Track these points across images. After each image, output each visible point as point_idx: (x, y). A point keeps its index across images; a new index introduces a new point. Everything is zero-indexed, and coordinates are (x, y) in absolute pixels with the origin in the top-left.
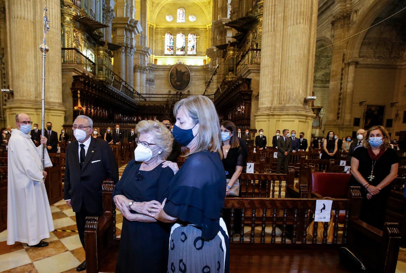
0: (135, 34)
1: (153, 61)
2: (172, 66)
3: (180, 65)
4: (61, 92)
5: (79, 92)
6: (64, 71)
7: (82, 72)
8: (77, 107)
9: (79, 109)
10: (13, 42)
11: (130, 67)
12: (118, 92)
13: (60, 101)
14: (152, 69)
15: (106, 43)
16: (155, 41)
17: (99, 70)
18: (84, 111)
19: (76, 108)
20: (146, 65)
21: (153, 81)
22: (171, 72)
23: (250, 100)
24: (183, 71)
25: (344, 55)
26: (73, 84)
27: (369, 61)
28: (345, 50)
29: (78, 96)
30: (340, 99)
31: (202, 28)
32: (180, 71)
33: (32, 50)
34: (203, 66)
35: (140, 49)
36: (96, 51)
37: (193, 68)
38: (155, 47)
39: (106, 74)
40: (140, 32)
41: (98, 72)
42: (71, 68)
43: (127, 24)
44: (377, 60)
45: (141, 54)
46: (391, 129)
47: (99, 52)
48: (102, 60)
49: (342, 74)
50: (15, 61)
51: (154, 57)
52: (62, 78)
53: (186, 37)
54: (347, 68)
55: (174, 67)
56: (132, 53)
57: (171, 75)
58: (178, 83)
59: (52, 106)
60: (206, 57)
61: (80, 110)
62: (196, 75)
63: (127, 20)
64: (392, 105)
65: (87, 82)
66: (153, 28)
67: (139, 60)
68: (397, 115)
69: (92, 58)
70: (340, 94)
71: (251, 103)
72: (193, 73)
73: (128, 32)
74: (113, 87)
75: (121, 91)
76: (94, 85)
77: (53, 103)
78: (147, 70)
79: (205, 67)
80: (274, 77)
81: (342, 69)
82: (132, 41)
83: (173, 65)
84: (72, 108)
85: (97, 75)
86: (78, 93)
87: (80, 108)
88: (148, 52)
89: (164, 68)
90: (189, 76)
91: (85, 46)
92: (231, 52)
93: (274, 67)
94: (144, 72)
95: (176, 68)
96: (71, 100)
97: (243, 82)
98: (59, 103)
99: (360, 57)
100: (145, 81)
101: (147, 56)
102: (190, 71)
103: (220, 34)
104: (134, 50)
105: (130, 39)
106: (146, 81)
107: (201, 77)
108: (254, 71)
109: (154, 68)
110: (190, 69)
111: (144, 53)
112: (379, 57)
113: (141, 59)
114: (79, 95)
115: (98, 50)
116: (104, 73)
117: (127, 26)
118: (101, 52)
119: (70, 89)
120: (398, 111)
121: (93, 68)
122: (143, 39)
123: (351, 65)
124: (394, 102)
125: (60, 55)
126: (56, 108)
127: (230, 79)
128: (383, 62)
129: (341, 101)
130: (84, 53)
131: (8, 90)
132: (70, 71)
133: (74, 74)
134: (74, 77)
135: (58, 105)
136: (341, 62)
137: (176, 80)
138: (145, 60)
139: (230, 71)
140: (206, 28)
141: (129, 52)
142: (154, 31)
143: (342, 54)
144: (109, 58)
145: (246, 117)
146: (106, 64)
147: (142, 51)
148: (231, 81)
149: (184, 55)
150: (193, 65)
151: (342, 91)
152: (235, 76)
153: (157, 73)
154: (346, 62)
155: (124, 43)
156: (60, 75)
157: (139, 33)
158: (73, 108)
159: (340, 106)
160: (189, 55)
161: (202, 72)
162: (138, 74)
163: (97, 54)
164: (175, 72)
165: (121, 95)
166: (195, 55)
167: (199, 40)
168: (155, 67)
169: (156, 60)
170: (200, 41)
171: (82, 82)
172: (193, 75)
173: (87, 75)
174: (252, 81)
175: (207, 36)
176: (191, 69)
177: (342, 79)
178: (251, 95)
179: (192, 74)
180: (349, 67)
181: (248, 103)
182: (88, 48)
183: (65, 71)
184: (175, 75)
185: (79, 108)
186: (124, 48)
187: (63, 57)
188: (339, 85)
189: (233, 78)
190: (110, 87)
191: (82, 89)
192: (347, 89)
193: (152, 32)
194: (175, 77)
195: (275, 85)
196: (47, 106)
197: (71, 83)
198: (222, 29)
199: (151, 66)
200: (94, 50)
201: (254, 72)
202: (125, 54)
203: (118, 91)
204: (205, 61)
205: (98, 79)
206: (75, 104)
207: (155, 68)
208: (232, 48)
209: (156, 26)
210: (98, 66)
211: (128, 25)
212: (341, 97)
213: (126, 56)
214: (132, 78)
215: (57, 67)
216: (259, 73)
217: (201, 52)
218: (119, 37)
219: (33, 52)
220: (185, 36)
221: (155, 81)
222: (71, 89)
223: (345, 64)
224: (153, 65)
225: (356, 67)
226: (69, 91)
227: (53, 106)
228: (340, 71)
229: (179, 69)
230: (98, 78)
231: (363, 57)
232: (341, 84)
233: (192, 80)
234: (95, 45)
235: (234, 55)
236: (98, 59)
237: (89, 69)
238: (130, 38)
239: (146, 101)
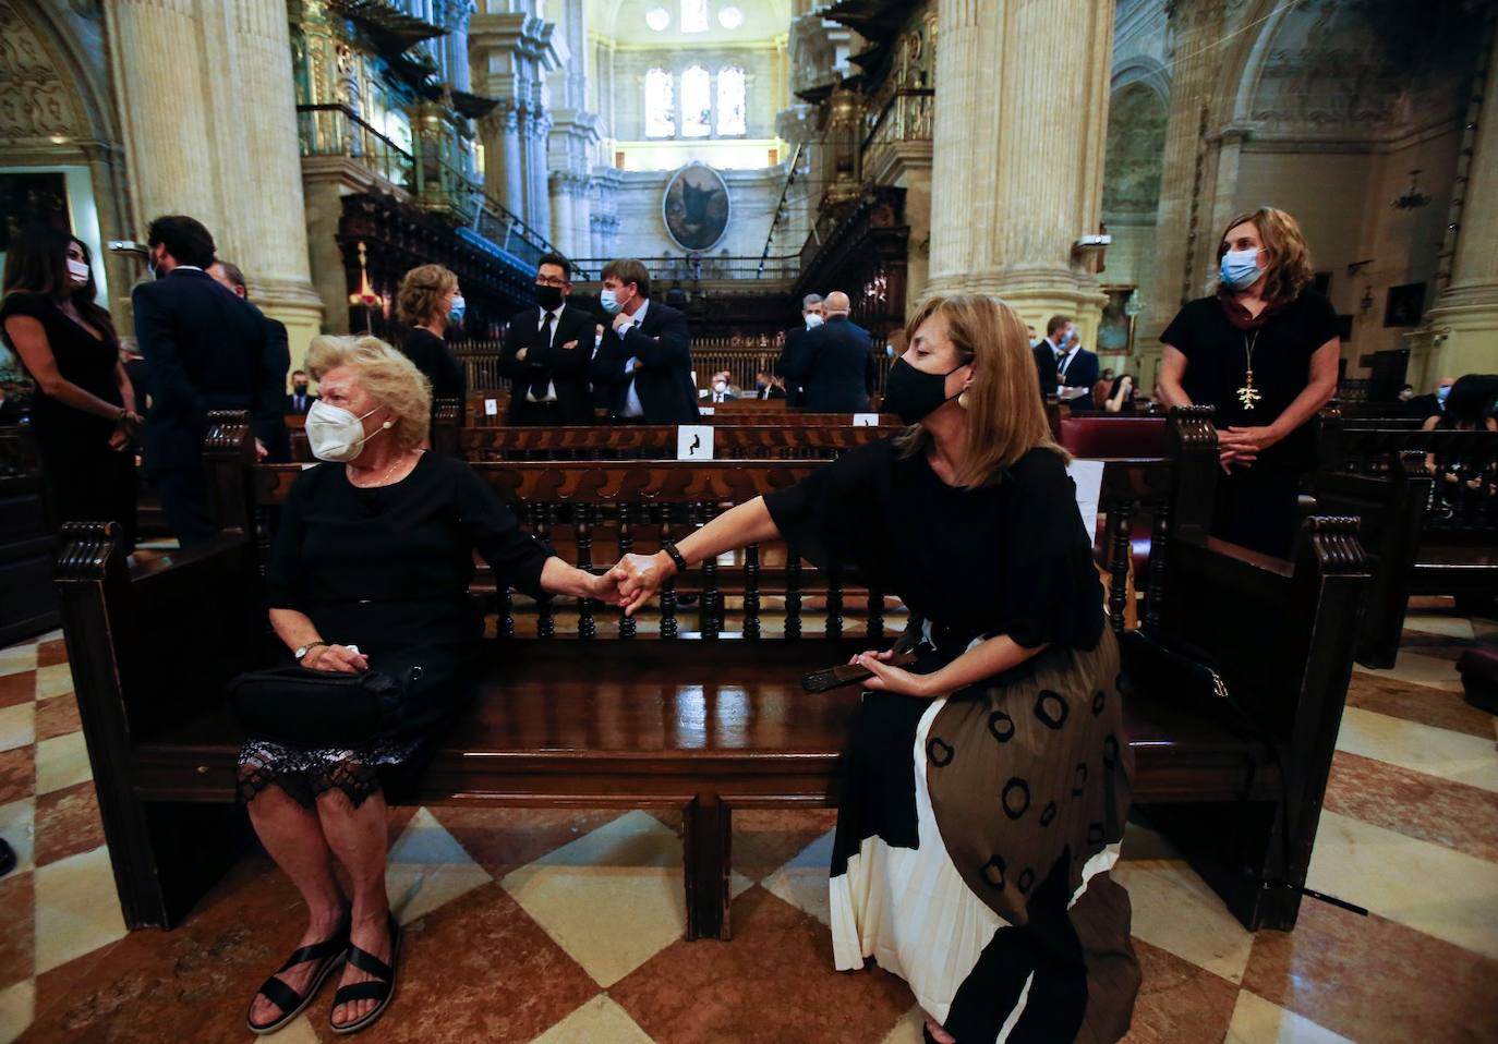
0: (547, 68)
1: (611, 159)
2: (670, 174)
3: (695, 168)
4: (305, 248)
5: (362, 247)
6: (310, 183)
7: (369, 183)
8: (359, 296)
9: (366, 302)
10: (131, 80)
11: (536, 177)
12: (495, 250)
13: (305, 277)
14: (609, 184)
15: (448, 92)
16: (616, 96)
17: (428, 179)
18: (386, 309)
19: (355, 299)
20: (589, 171)
21: (613, 223)
22: (669, 192)
23: (904, 257)
24: (705, 188)
25: (1205, 113)
26: (343, 222)
27: (1284, 130)
28: (1209, 96)
29: (359, 262)
30: (1190, 256)
31: (761, 49)
32: (698, 189)
33: (196, 112)
34: (766, 172)
35: (570, 120)
36: (416, 118)
37: (738, 177)
38: (616, 113)
39: (450, 192)
40: (562, 62)
41: (426, 186)
42: (332, 170)
43: (520, 34)
44: (1311, 125)
45: (571, 135)
46: (1347, 344)
47: (424, 119)
48: (437, 148)
49: (1198, 176)
50: (143, 147)
51: (616, 146)
52: (307, 204)
53: (713, 78)
54: (1214, 156)
55: (679, 177)
56: (540, 131)
57: (670, 202)
58: (693, 228)
59: (277, 294)
60: (778, 143)
61: (370, 305)
62: (746, 201)
63: (521, 23)
64: (1354, 269)
65: (389, 217)
66: (607, 53)
67: (566, 154)
68: (1367, 302)
69: (404, 141)
70: (1192, 240)
71: (904, 269)
72: (736, 194)
73: (525, 63)
74: (478, 236)
75: (509, 251)
76: (413, 227)
77: (279, 282)
78: (592, 187)
79: (773, 175)
80: (975, 176)
81: (1200, 160)
82: (540, 92)
83: (676, 171)
84: (345, 300)
85: (421, 195)
86: (359, 252)
87: (370, 299)
88: (592, 129)
89: (649, 182)
90: (724, 205)
91: (378, 100)
92: (845, 108)
93: (975, 142)
94: (583, 195)
95: (684, 181)
96: (339, 275)
97: (879, 200)
98: (299, 284)
99: (1256, 117)
100: (587, 223)
101: (591, 143)
102: (729, 187)
103: (815, 60)
104: (546, 120)
105: (533, 85)
106: (591, 222)
107: (761, 205)
108: (914, 163)
109: (613, 182)
110: (728, 181)
111: (580, 132)
112: (1316, 117)
113: (572, 150)
114: (363, 259)
115: (422, 114)
116: (445, 188)
117: (519, 44)
118: (432, 119)
119: (334, 238)
120: (1369, 287)
121: (409, 174)
122: (575, 88)
123: (1228, 144)
124: (1361, 259)
125: (293, 128)
126: (291, 298)
127: (841, 197)
128: (1328, 131)
129: (1193, 262)
130: (376, 122)
131: (130, 245)
132: (332, 182)
133: (344, 190)
134: (344, 199)
135: (296, 289)
136: (1196, 136)
137: (684, 216)
138: (583, 153)
139: (840, 169)
140: (775, 49)
141: (531, 126)
142: (612, 63)
143: (1200, 109)
144: (460, 140)
145: (891, 311)
146: (450, 159)
147: (575, 126)
148: (845, 203)
149: (708, 138)
150: (734, 168)
151: (1196, 230)
152: (856, 185)
153: (625, 197)
154: (1210, 134)
155: (513, 98)
156: (298, 193)
157: (559, 64)
158: (349, 301)
159: (1192, 278)
160: (724, 137)
161: (767, 190)
162: (565, 200)
163: (418, 126)
164: (681, 193)
165: (509, 262)
166: (743, 137)
167: (754, 88)
168: (621, 178)
169: (620, 156)
170: (757, 91)
171: (368, 214)
172: (737, 202)
173: (385, 192)
174: (909, 197)
175: (777, 75)
176: (730, 180)
177: (1196, 191)
178: (906, 239)
179: (734, 197)
180: (1219, 153)
181: (896, 267)
182: (387, 109)
183: (317, 182)
184: (682, 202)
185: (364, 297)
186: (514, 114)
187: (305, 135)
188: (1189, 211)
189: (850, 191)
190: (469, 235)
191: (370, 238)
192: (1211, 222)
193: (607, 68)
194: (681, 206)
195: (978, 204)
196: (262, 294)
197: (337, 221)
198: (820, 43)
199: (606, 175)
200: (409, 115)
201: (915, 168)
202: (521, 132)
203: (498, 248)
204: (773, 153)
205: (425, 209)
206: (354, 287)
207: (620, 182)
208: (846, 93)
209: (618, 44)
210: (424, 167)
211: (525, 40)
212: (1195, 247)
213: (522, 140)
214: (545, 209)
215: (288, 168)
216: (930, 168)
217: (761, 127)
218: (496, 81)
219: (202, 117)
220: (710, 74)
221: (621, 222)
222: (338, 238)
223: (1208, 143)
224: (611, 171)
225: (1242, 152)
226: (331, 247)
227: (282, 292)
228: (1192, 164)
229: (693, 184)
230: (426, 204)
231: (1264, 117)
232: (1195, 207)
233: (734, 216)
234: (412, 97)
235: (851, 116)
236: (422, 143)
237: (397, 178)
238: (532, 81)
239: (588, 281)
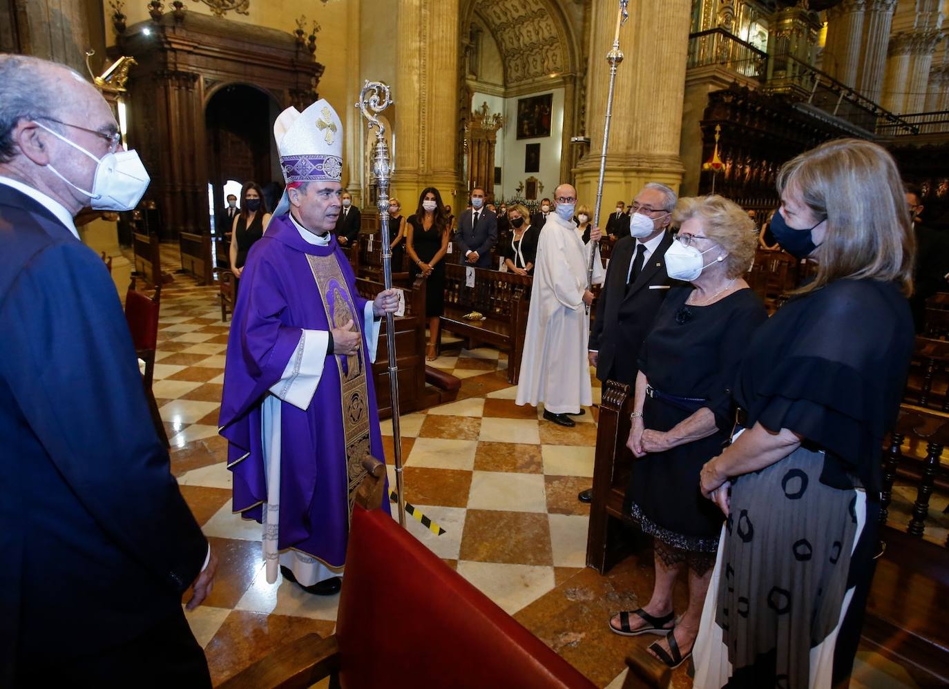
4: (680, 132)
5: (718, 128)
6: (690, 86)
7: (731, 81)
8: (710, 164)
9: (715, 169)
10: (598, 45)
11: (877, 44)
12: (825, 116)
13: (676, 152)
17: (776, 69)
18: (727, 172)
19: (706, 166)
20: (939, 27)
26: (708, 112)
29: (714, 139)
33: (629, 54)
36: (775, 23)
39: (793, 77)
41: (773, 75)
42: (706, 75)
47: (781, 22)
48: (788, 42)
50: (598, 81)
52: (685, 102)
59: (657, 165)
61: (717, 170)
65: (742, 104)
67: (915, 14)
69: (761, 44)
74: (812, 107)
75: (837, 115)
76: (758, 108)
77: (660, 157)
78: (939, 40)
84: (699, 166)
85: (769, 82)
86: (716, 132)
87: (717, 165)
91: (746, 16)
94: (926, 50)
96: (698, 149)
98: (672, 157)
100: (926, 76)
106: (931, 74)
113: (921, 10)
114: (717, 137)
115: (781, 18)
116: (790, 74)
118: (788, 21)
119: (699, 124)
121: (762, 68)
125: (685, 51)
126: (665, 167)
130: (743, 35)
131: (581, 138)
132: (705, 84)
133: (712, 88)
134: (711, 95)
135: (669, 161)
138: (935, 10)
144: (809, 32)
146: (797, 49)
156: (681, 96)
158: (702, 166)
162: (905, 59)
163: (775, 28)
165: (836, 125)
171: (727, 104)
173: (742, 85)
182: (753, 20)
183: (693, 85)
185: (713, 164)
187: (691, 53)
190: (805, 108)
191: (726, 121)
196: (648, 164)
197: (703, 110)
200: (770, 22)
202: (867, 8)
203: (828, 115)
205: (770, 93)
206: (707, 156)
210: (775, 59)
213: (868, 13)
214: (881, 73)
215: (677, 78)
219: (631, 57)
222: (702, 123)
226: (696, 128)
227: (659, 163)
230: (771, 88)
234: (774, 6)
236: (777, 42)
237: (751, 71)
239: (916, 134)
